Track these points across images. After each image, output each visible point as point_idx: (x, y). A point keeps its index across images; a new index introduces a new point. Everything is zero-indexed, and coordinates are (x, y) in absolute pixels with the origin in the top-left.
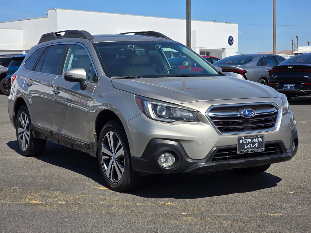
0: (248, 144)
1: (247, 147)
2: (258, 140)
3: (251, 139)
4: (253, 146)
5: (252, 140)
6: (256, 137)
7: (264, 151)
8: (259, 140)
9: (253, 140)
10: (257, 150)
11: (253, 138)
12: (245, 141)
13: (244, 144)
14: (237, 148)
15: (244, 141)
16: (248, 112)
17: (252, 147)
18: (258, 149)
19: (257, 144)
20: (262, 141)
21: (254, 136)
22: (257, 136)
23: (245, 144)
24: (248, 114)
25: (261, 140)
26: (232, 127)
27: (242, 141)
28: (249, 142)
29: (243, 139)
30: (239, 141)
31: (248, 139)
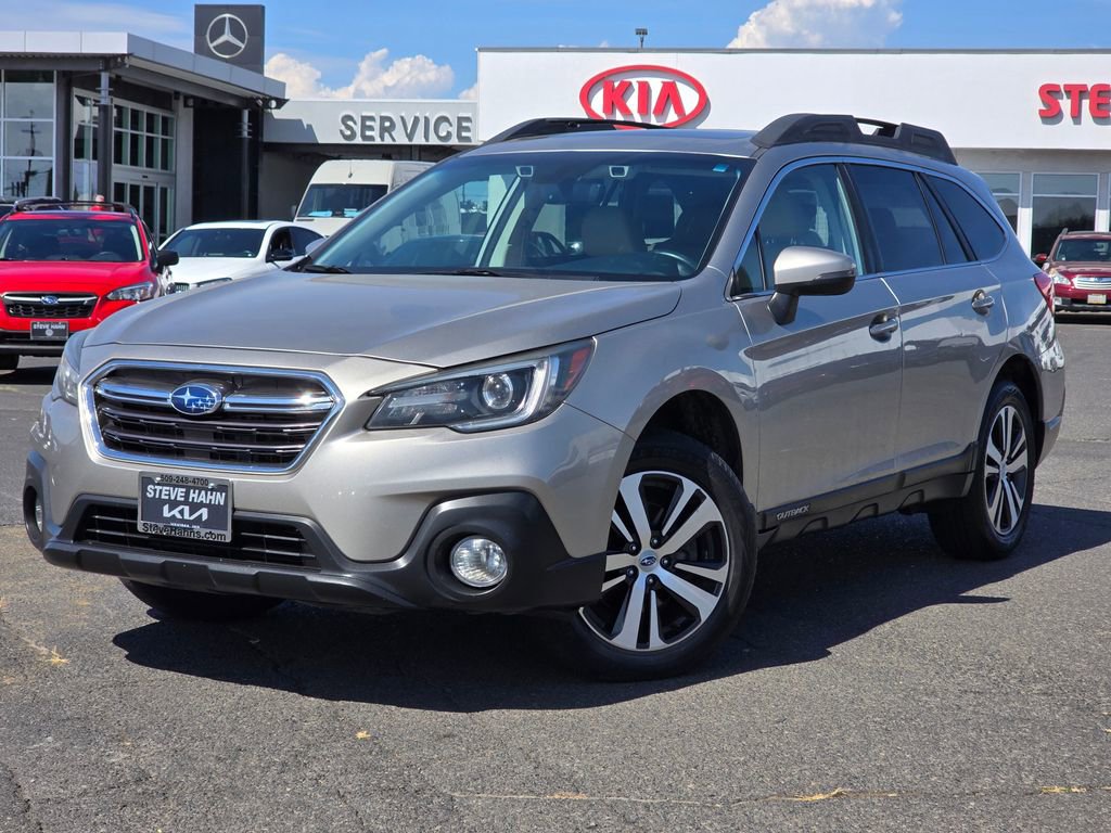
0: (174, 504)
1: (172, 513)
2: (209, 497)
3: (184, 490)
4: (190, 515)
5: (187, 495)
6: (201, 485)
7: (228, 540)
8: (213, 498)
9: (192, 495)
10: (203, 531)
11: (192, 487)
12: (164, 492)
13: (160, 503)
14: (136, 510)
15: (161, 491)
16: (192, 394)
17: (186, 516)
18: (208, 531)
19: (204, 512)
20: (222, 503)
21: (195, 480)
22: (206, 481)
23: (165, 502)
24: (190, 401)
25: (219, 498)
26: (141, 437)
27: (155, 491)
28: (179, 499)
29: (158, 484)
30: (144, 490)
31: (174, 486)
